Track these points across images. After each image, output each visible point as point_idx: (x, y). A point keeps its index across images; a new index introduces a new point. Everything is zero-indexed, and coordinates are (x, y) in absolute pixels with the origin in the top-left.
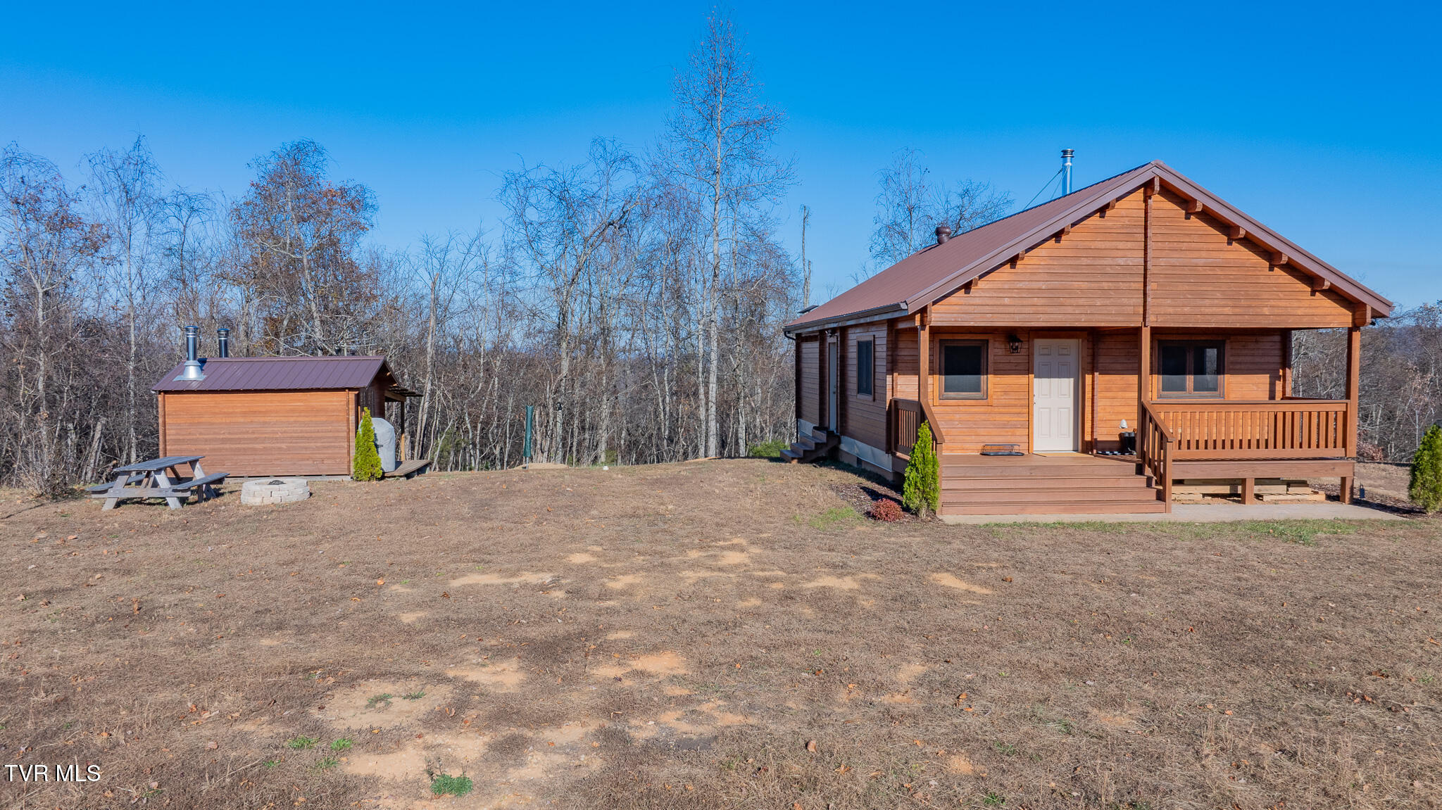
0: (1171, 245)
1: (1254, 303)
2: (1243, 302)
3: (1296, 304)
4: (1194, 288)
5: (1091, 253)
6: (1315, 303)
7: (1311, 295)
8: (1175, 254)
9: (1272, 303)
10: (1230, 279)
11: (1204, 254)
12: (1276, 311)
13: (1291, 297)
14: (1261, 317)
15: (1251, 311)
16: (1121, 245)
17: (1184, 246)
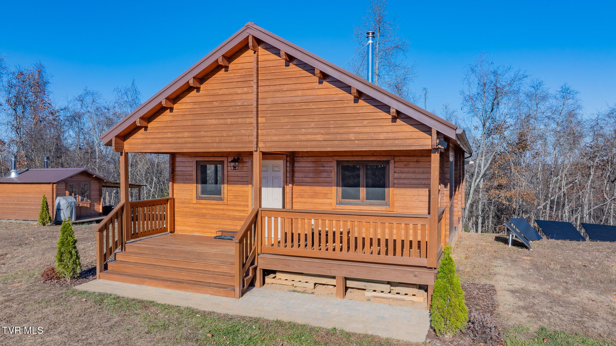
0: (275, 88)
1: (342, 131)
2: (332, 130)
3: (378, 130)
4: (292, 120)
5: (219, 98)
6: (395, 129)
7: (392, 122)
8: (278, 95)
9: (357, 130)
10: (322, 111)
11: (300, 93)
12: (361, 136)
13: (374, 124)
14: (348, 142)
15: (339, 137)
16: (239, 91)
17: (285, 88)
